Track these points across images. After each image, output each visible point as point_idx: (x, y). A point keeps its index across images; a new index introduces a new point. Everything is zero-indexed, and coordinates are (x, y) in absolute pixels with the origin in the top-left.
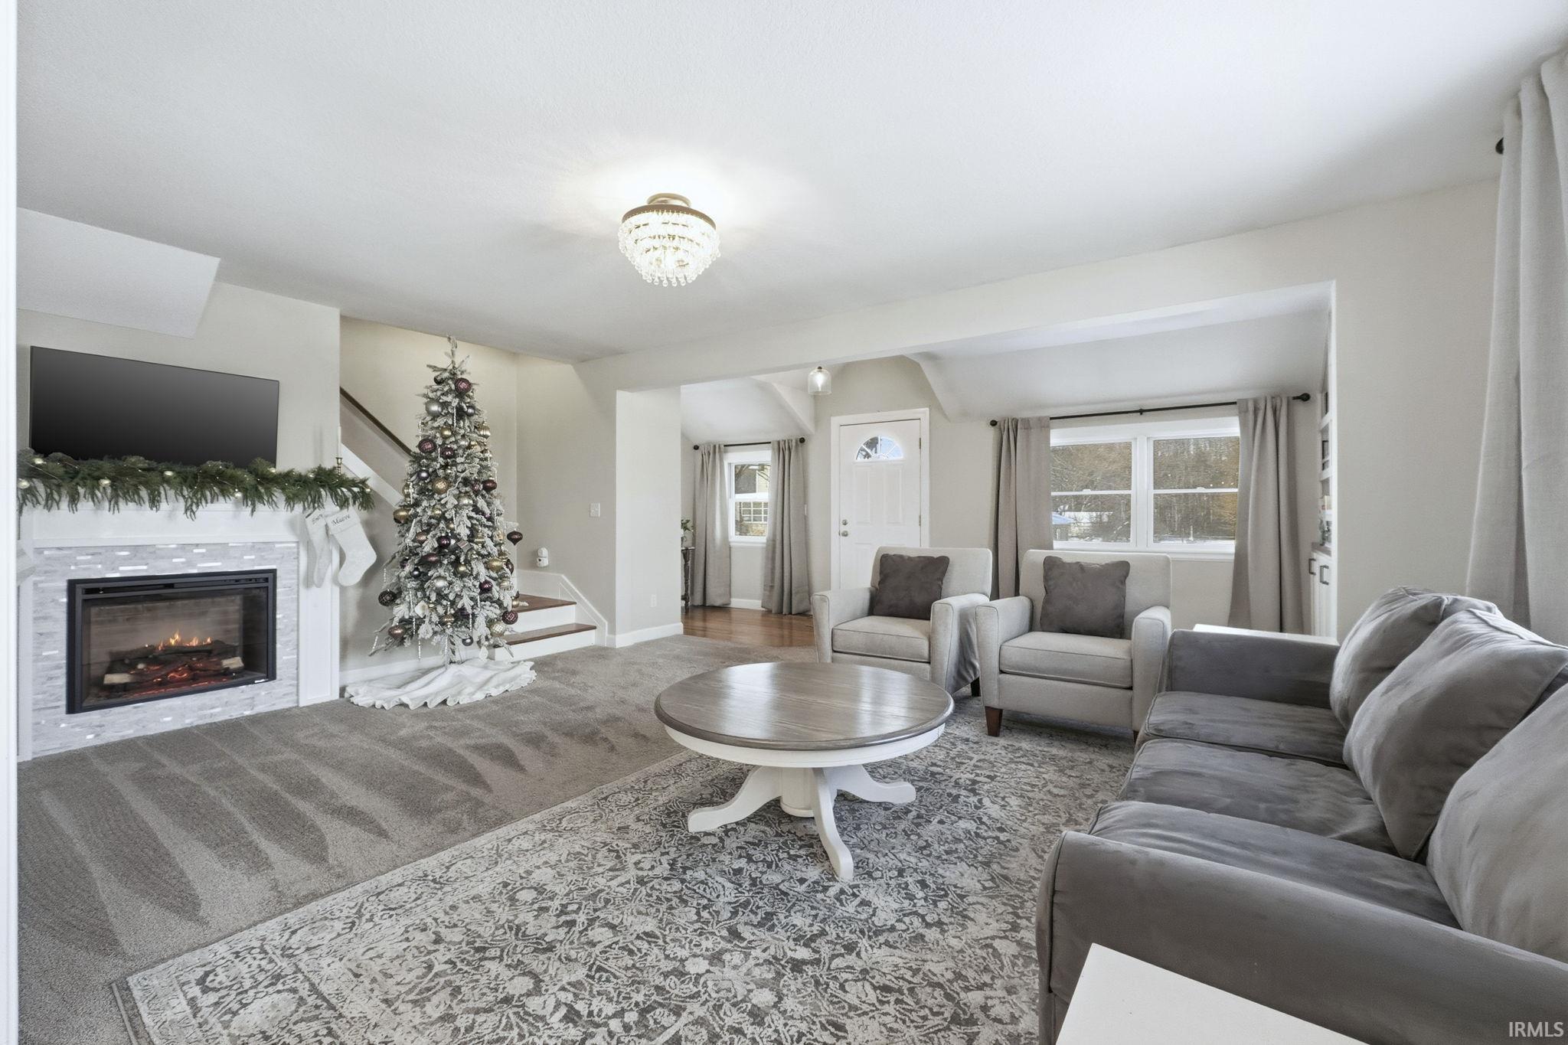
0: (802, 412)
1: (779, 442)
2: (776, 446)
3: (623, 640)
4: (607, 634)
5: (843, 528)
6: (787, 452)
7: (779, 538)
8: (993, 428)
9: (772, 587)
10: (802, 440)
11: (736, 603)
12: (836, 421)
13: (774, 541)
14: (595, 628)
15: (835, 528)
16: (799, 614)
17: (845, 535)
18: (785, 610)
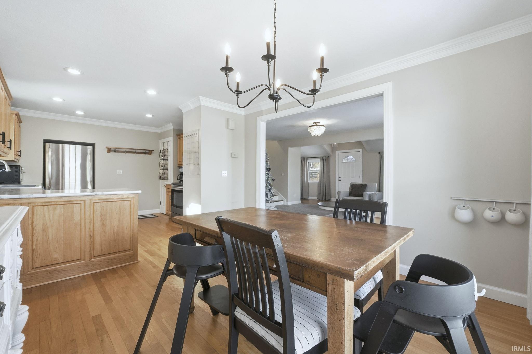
0: (328, 149)
1: (322, 157)
2: (321, 158)
3: (290, 203)
4: (286, 202)
5: (339, 179)
6: (324, 160)
7: (322, 181)
8: (379, 154)
9: (320, 194)
10: (329, 157)
11: (310, 198)
12: (337, 152)
13: (321, 182)
14: (283, 201)
15: (337, 179)
16: (327, 200)
17: (340, 180)
18: (324, 200)
